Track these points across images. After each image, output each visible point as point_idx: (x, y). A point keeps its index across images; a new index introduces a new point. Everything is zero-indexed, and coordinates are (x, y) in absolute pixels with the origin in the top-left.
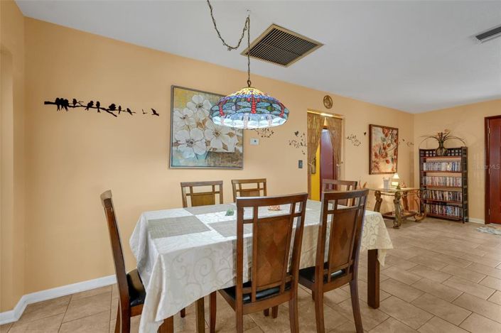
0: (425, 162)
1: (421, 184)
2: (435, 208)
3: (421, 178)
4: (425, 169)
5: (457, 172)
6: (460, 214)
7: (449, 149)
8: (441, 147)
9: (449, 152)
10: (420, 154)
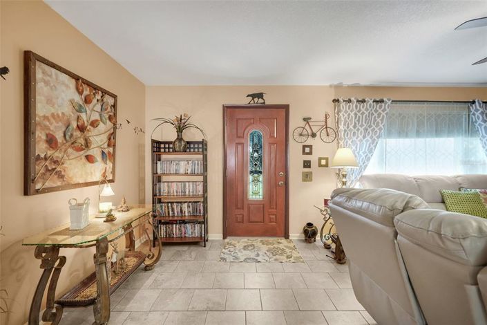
0: (160, 160)
1: (154, 195)
2: (172, 230)
3: (154, 185)
4: (159, 171)
5: (198, 175)
6: (201, 233)
7: (188, 143)
8: (180, 139)
9: (188, 147)
10: (153, 147)
